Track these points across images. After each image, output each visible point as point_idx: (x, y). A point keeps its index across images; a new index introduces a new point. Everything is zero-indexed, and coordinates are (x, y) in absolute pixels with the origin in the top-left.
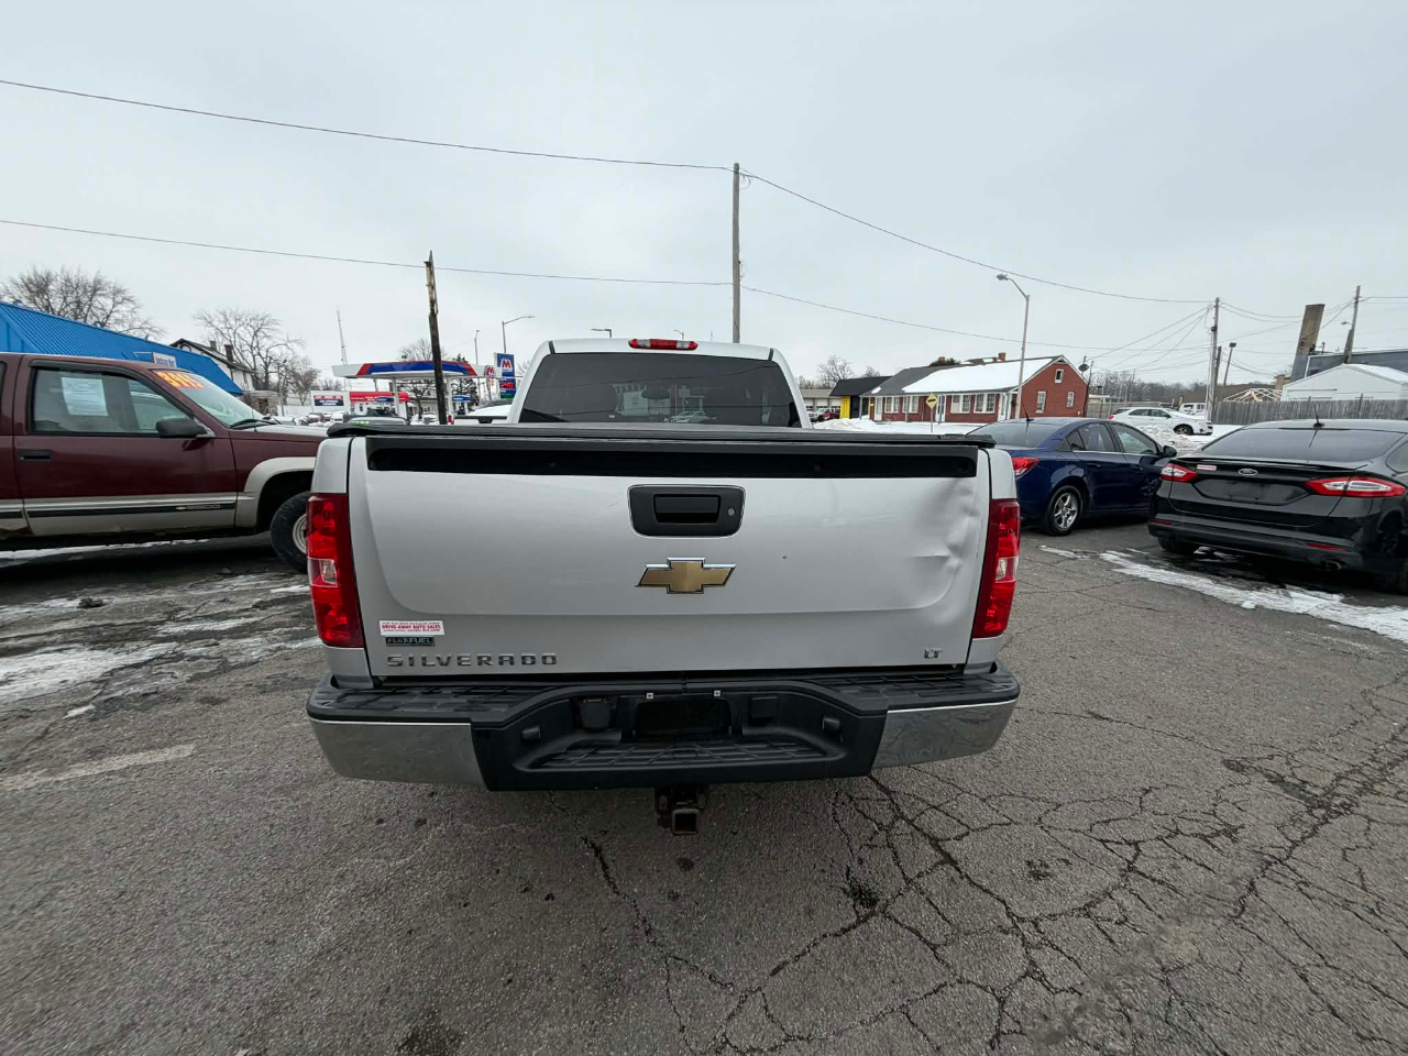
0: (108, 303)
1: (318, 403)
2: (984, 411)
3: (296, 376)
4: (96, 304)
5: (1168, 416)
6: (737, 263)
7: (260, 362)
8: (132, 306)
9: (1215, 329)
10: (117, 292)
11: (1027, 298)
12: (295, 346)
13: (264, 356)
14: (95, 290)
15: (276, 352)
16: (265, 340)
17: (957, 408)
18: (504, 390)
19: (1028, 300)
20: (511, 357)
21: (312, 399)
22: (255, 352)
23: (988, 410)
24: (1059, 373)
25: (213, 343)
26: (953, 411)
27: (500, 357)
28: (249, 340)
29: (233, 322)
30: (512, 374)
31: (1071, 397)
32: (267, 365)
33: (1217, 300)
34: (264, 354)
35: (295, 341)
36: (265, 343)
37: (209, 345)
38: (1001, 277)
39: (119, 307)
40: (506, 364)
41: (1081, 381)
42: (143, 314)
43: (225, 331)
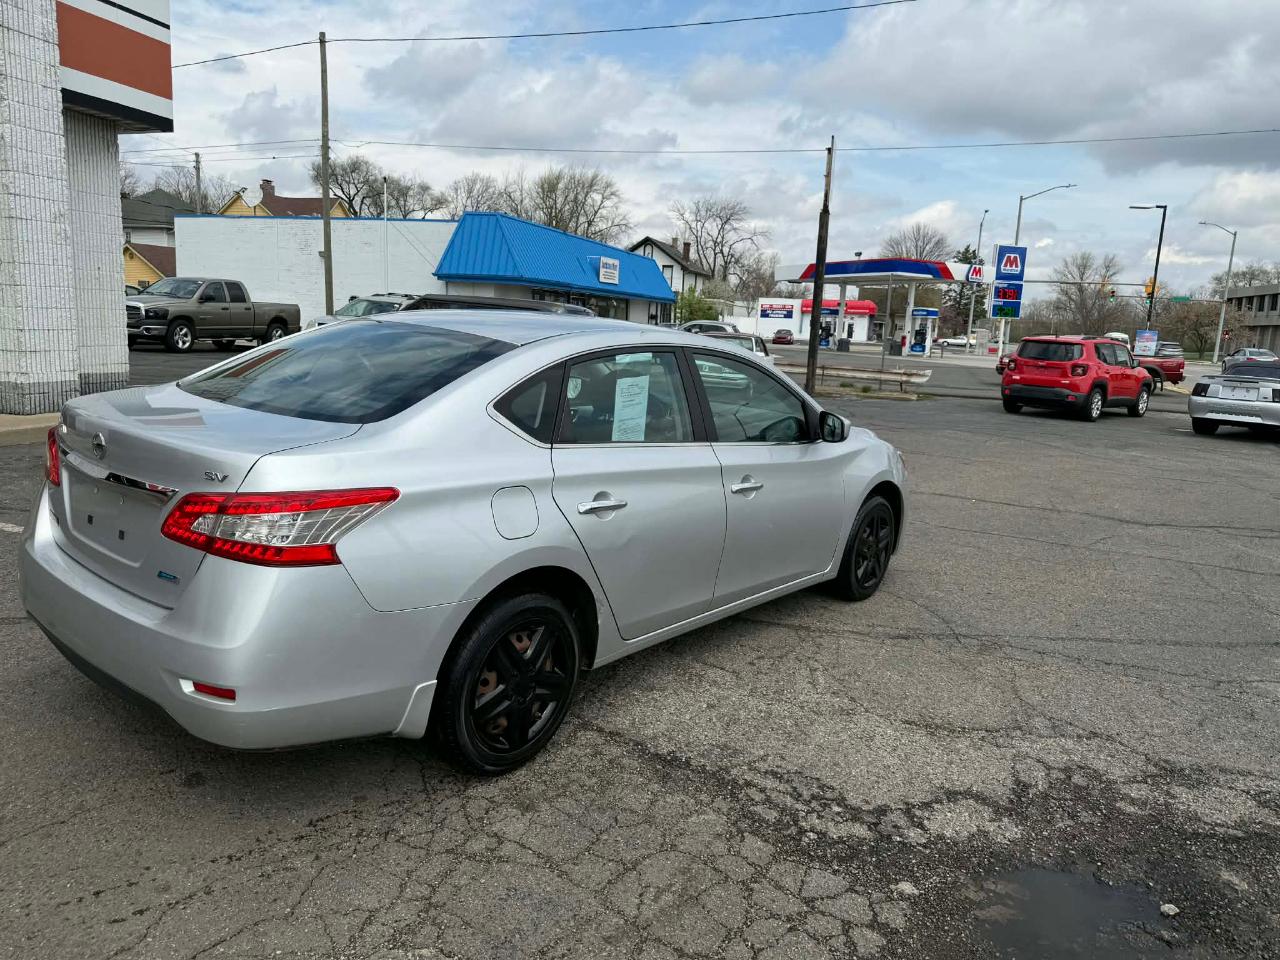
0: (597, 197)
1: (764, 314)
3: (760, 277)
4: (589, 201)
7: (720, 261)
8: (615, 199)
10: (608, 185)
12: (759, 240)
13: (726, 254)
14: (591, 186)
15: (739, 247)
16: (732, 232)
18: (1000, 302)
20: (1022, 252)
21: (759, 309)
22: (718, 250)
25: (675, 240)
27: (1003, 252)
28: (715, 233)
29: (703, 213)
30: (1020, 277)
32: (725, 268)
34: (726, 250)
35: (763, 234)
36: (731, 237)
37: (670, 242)
39: (607, 203)
40: (1012, 262)
42: (623, 209)
43: (694, 225)
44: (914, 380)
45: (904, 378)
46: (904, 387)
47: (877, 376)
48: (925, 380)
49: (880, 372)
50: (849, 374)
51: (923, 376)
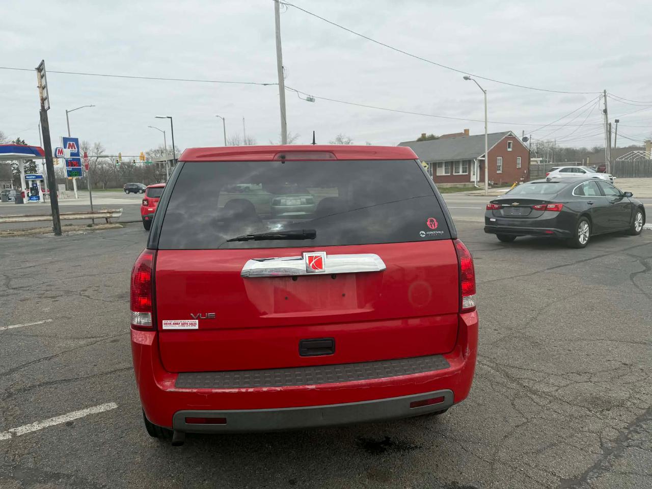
2: (461, 173)
5: (585, 172)
6: (281, 68)
9: (605, 111)
11: (485, 92)
17: (441, 172)
18: (70, 168)
19: (485, 93)
20: (76, 140)
23: (463, 172)
24: (509, 143)
26: (437, 175)
27: (65, 140)
30: (78, 154)
31: (519, 160)
33: (605, 92)
38: (466, 78)
40: (71, 146)
41: (524, 148)
44: (114, 215)
45: (108, 215)
46: (108, 220)
47: (91, 216)
48: (120, 214)
49: (92, 213)
50: (71, 217)
51: (119, 212)
